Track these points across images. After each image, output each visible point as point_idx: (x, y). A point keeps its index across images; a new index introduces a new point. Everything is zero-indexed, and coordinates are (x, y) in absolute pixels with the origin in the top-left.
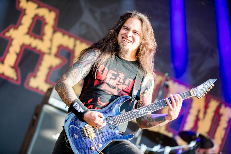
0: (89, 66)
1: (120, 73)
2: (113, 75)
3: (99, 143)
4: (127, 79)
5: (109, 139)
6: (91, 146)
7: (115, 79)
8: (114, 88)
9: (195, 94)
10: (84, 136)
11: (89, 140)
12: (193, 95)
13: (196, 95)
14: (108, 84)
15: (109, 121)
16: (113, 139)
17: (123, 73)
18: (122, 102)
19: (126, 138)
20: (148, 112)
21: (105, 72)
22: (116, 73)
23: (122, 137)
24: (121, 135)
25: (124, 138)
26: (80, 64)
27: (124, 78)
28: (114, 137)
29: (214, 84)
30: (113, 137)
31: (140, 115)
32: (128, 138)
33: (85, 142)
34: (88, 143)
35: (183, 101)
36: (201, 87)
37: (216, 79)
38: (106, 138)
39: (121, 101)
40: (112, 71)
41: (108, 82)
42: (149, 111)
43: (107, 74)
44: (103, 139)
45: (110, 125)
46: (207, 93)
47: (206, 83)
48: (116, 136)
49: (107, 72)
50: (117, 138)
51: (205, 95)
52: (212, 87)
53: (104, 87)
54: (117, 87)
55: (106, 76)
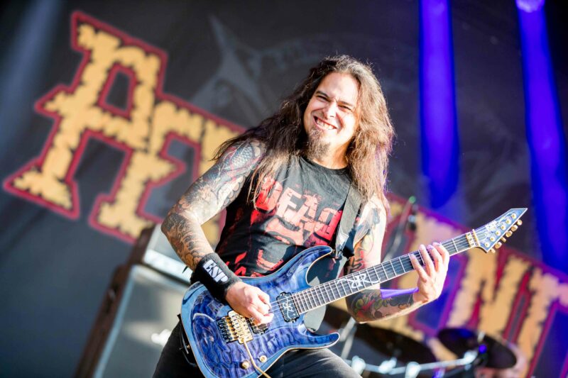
0: (241, 180)
1: (308, 197)
2: (293, 199)
3: (261, 353)
4: (326, 209)
5: (282, 344)
6: (243, 359)
7: (297, 210)
8: (296, 228)
9: (478, 242)
10: (227, 337)
11: (237, 347)
12: (475, 246)
13: (480, 246)
14: (281, 220)
15: (283, 304)
16: (291, 343)
17: (316, 196)
18: (312, 260)
19: (322, 343)
20: (372, 282)
21: (275, 193)
22: (299, 196)
23: (313, 340)
24: (310, 336)
25: (316, 342)
26: (219, 173)
27: (318, 207)
28: (295, 340)
29: (520, 219)
30: (292, 340)
31: (354, 290)
32: (326, 341)
33: (229, 351)
34: (234, 353)
35: (451, 258)
36: (492, 226)
37: (526, 209)
38: (275, 342)
39: (309, 258)
40: (292, 190)
41: (281, 216)
42: (373, 280)
43: (280, 196)
44: (269, 344)
45: (286, 311)
46: (504, 240)
47: (503, 218)
48: (298, 337)
49: (279, 193)
50: (300, 342)
51: (500, 244)
52: (516, 227)
53: (272, 227)
54: (301, 226)
55: (278, 201)
